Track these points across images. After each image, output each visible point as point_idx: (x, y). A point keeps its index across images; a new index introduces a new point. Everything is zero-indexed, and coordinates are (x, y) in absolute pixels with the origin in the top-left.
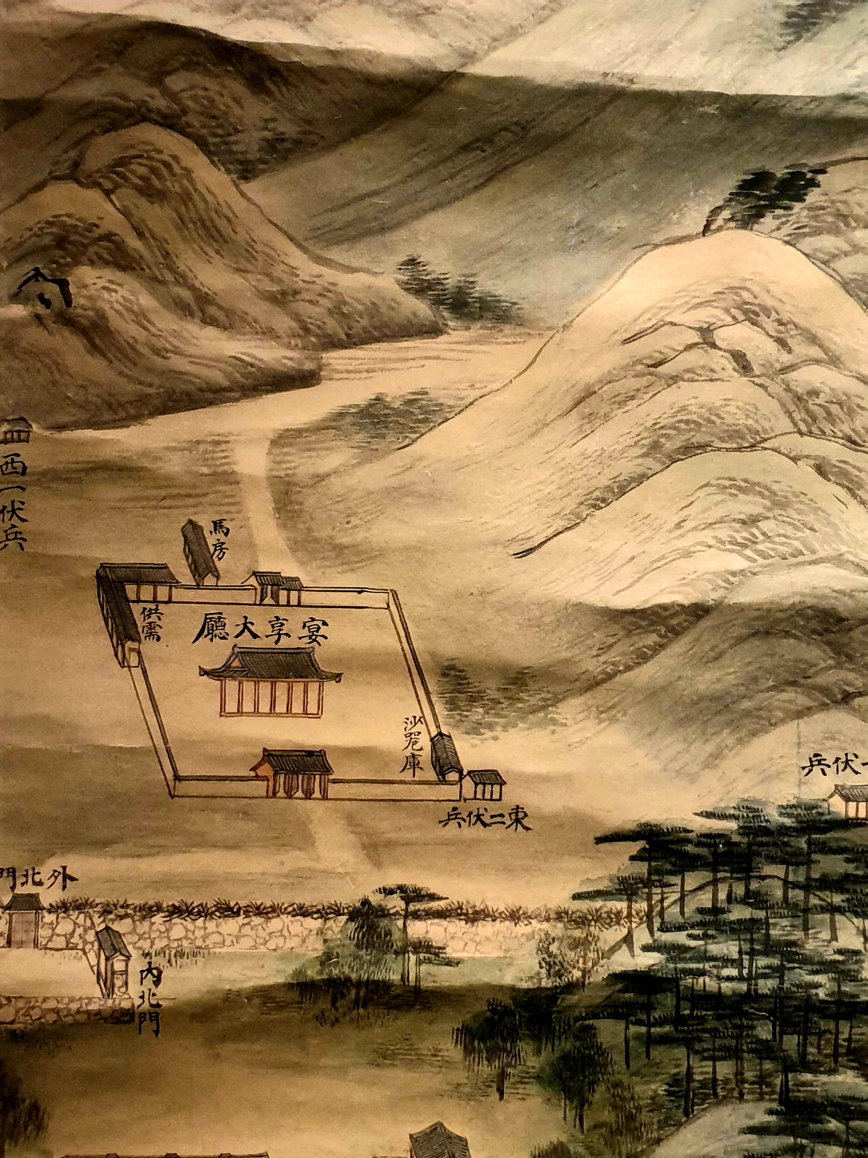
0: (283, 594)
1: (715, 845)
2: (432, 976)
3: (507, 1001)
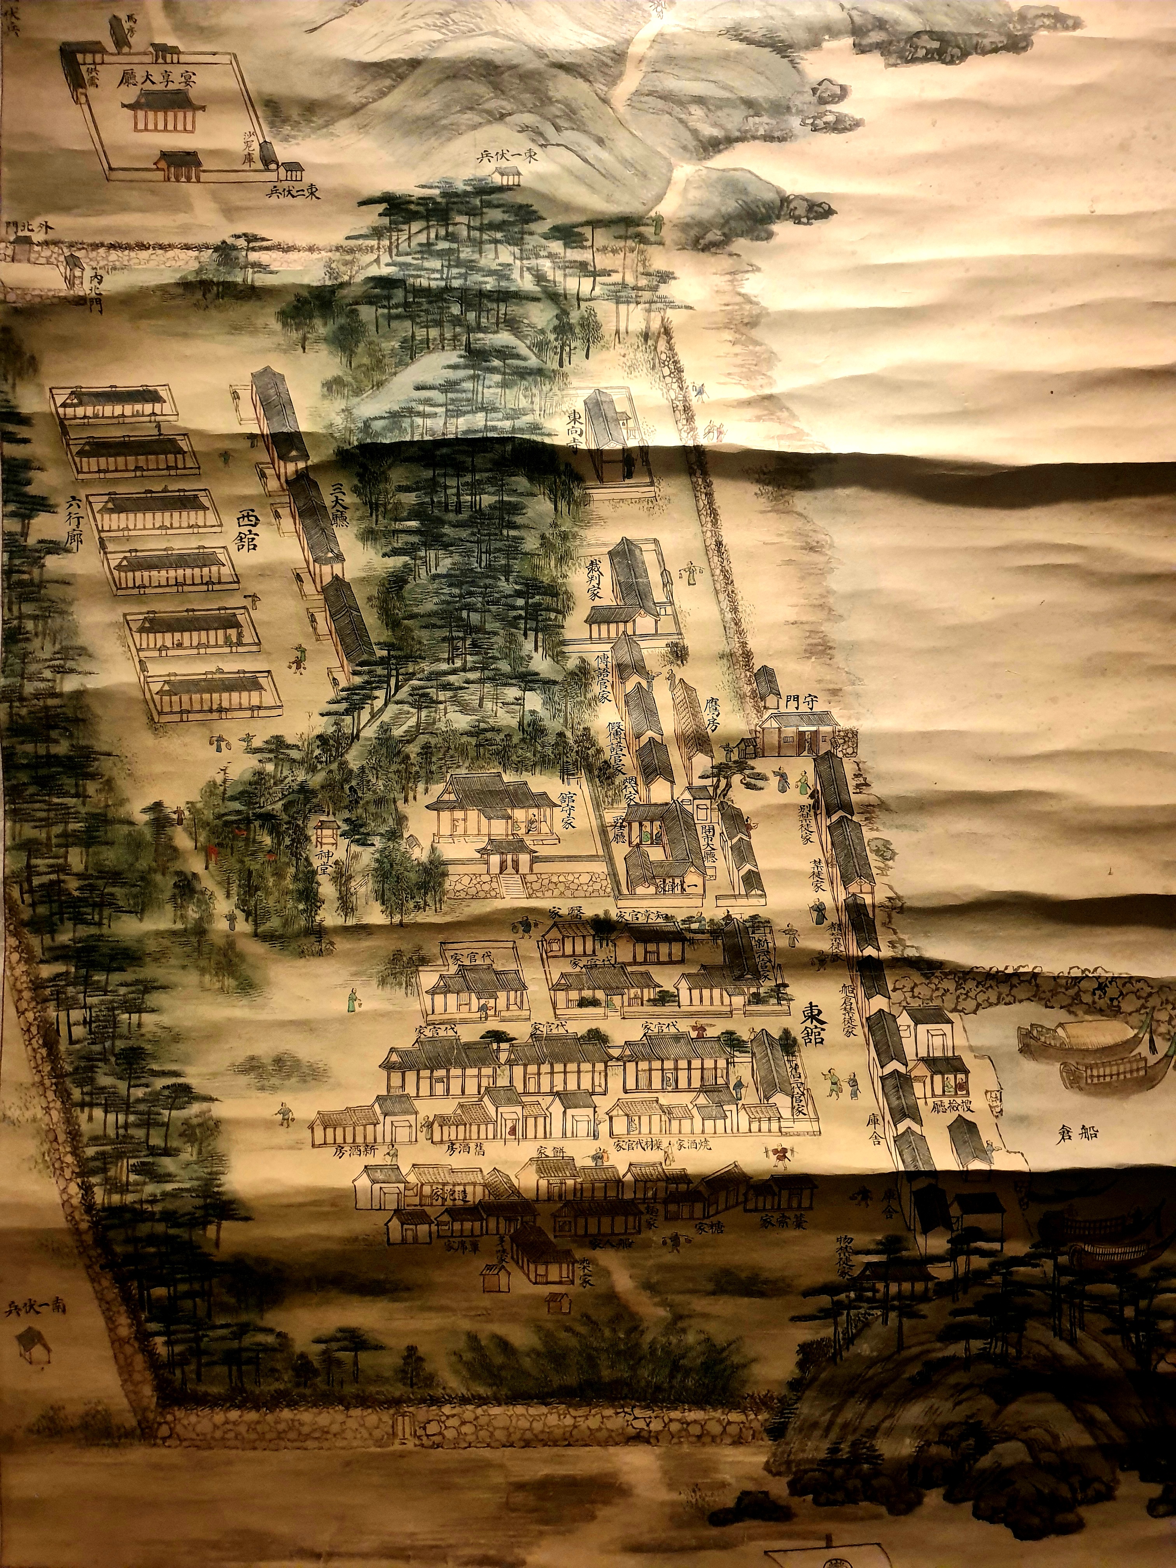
0: (168, 56)
1: (427, 204)
2: (261, 280)
3: (306, 294)
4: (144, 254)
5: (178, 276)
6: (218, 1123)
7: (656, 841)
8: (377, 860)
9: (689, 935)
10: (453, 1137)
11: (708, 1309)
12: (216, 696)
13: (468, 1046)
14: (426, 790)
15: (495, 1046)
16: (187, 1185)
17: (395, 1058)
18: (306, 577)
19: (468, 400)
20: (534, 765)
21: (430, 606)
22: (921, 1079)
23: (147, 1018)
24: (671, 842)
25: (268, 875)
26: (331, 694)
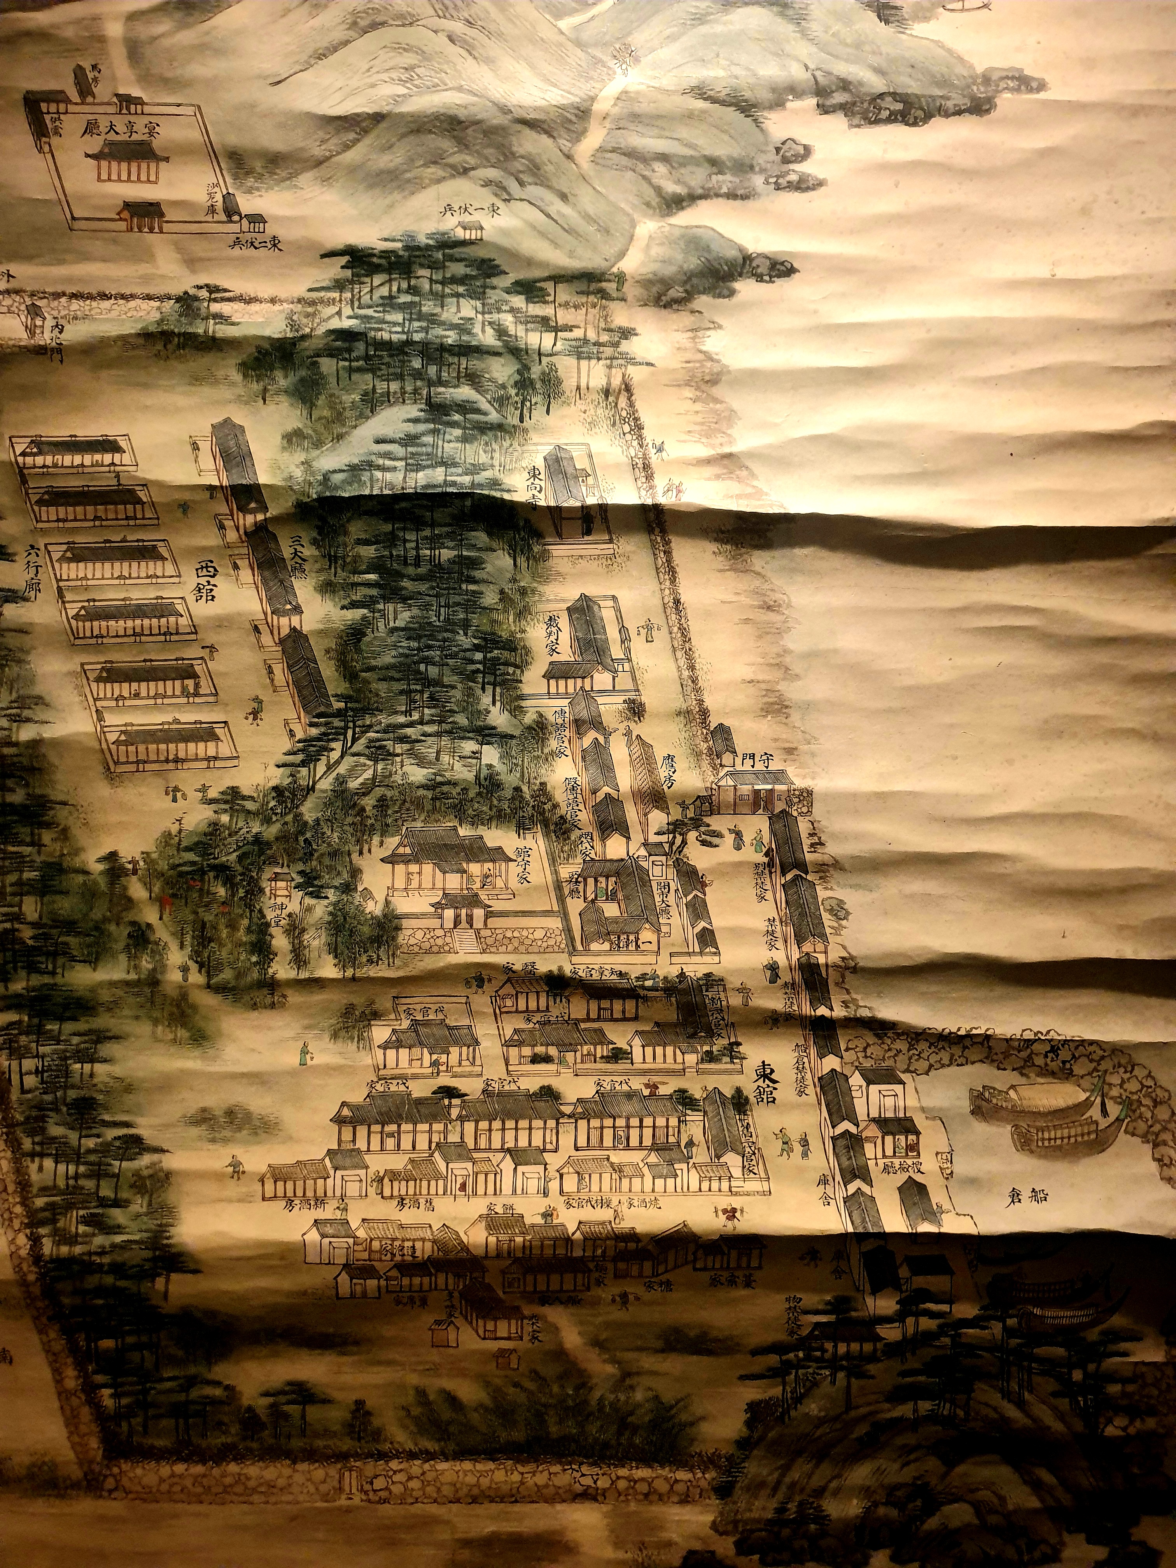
0: (133, 107)
1: (389, 257)
2: (223, 331)
3: (267, 346)
4: (106, 304)
5: (139, 326)
6: (168, 1175)
7: (612, 897)
8: (331, 914)
9: (642, 993)
10: (403, 1192)
11: (656, 1367)
12: (172, 746)
13: (419, 1102)
14: (381, 844)
15: (446, 1101)
16: (136, 1237)
17: (346, 1112)
18: (263, 628)
19: (428, 454)
20: (490, 819)
21: (388, 658)
22: (872, 1140)
23: (99, 1068)
24: (627, 898)
25: (221, 927)
26: (287, 745)
